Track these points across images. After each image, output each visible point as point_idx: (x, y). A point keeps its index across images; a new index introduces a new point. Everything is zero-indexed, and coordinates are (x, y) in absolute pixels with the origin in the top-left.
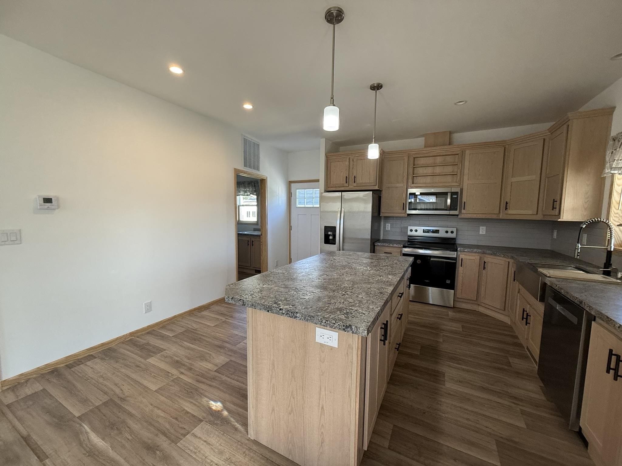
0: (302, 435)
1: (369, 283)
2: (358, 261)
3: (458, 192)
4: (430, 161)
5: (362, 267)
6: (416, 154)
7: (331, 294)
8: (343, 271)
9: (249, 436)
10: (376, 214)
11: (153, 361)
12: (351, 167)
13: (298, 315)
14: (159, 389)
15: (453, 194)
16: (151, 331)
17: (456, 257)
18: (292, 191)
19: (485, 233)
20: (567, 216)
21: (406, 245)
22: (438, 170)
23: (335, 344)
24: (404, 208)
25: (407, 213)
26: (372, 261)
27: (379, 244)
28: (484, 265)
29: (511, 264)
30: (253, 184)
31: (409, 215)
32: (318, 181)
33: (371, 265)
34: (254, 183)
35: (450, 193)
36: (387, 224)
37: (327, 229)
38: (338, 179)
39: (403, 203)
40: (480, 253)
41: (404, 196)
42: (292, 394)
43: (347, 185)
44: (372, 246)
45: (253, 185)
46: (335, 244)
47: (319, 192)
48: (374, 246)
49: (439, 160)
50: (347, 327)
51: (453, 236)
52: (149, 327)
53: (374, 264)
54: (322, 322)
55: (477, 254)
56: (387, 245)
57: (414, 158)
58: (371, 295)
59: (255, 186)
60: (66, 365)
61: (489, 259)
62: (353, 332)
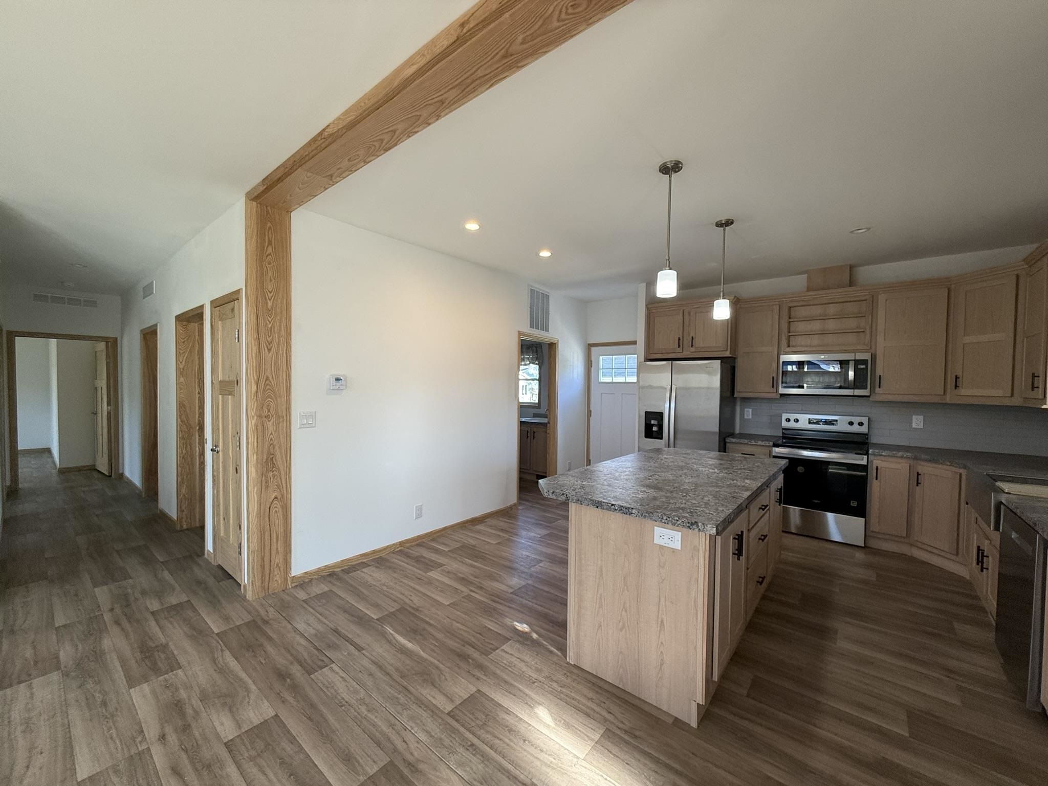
0: (636, 656)
1: (717, 486)
2: (700, 462)
3: (867, 360)
4: (817, 311)
5: (707, 469)
6: (791, 301)
7: (669, 495)
8: (681, 472)
9: (568, 660)
10: (728, 394)
11: (434, 574)
12: (686, 323)
13: (634, 511)
14: (451, 603)
15: (857, 362)
16: (421, 541)
17: (866, 464)
18: (593, 359)
19: (921, 426)
21: (780, 442)
22: (831, 325)
23: (677, 545)
24: (774, 385)
25: (780, 392)
26: (722, 462)
27: (734, 440)
28: (917, 479)
29: (964, 477)
30: (534, 348)
31: (782, 395)
32: (635, 343)
33: (720, 467)
34: (536, 347)
35: (854, 362)
36: (746, 409)
37: (649, 415)
38: (667, 342)
39: (773, 378)
40: (909, 458)
41: (775, 365)
42: (624, 607)
43: (680, 350)
44: (722, 444)
45: (535, 351)
46: (661, 438)
47: (636, 360)
48: (725, 443)
49: (832, 309)
50: (692, 524)
51: (864, 429)
52: (419, 537)
53: (725, 466)
54: (662, 519)
55: (904, 461)
56: (746, 441)
57: (790, 307)
58: (720, 499)
59: (537, 351)
60: (342, 570)
61: (926, 468)
62: (699, 530)
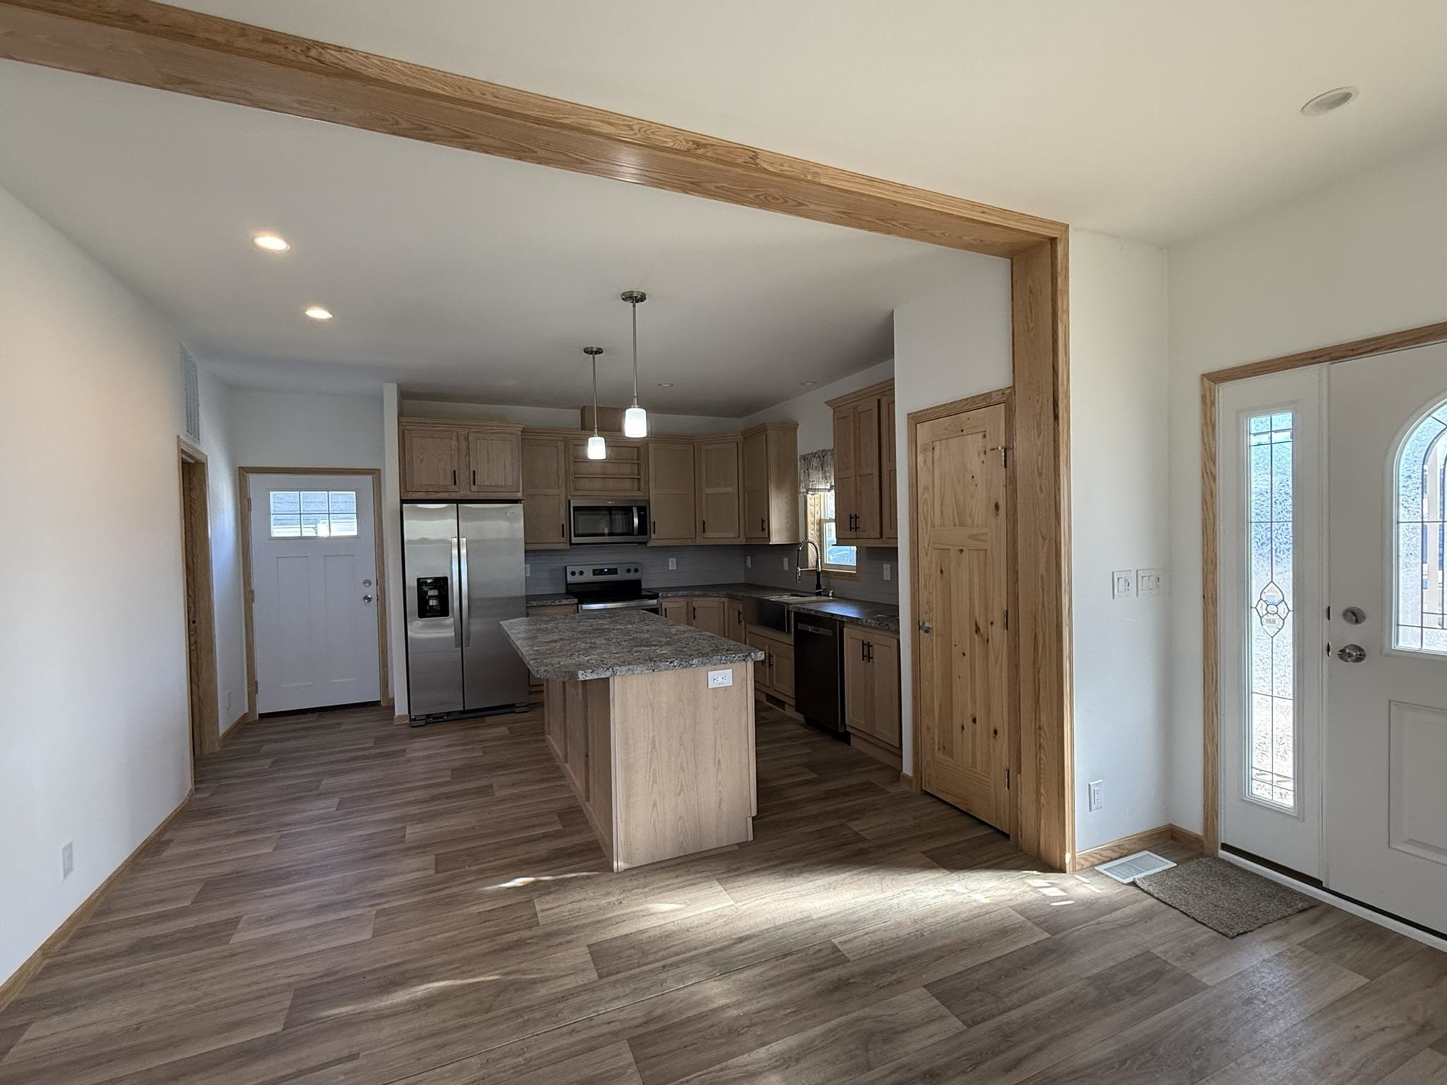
3: (646, 507)
12: (463, 451)
15: (639, 509)
17: (657, 607)
18: (251, 495)
19: (675, 568)
20: (775, 539)
22: (610, 469)
24: (564, 534)
25: (572, 542)
27: (535, 603)
28: (693, 614)
31: (574, 545)
35: (636, 508)
37: (426, 584)
38: (433, 474)
39: (562, 525)
40: (686, 596)
43: (455, 487)
46: (447, 615)
48: (531, 606)
51: (638, 576)
55: (683, 599)
56: (549, 602)
57: (574, 446)
